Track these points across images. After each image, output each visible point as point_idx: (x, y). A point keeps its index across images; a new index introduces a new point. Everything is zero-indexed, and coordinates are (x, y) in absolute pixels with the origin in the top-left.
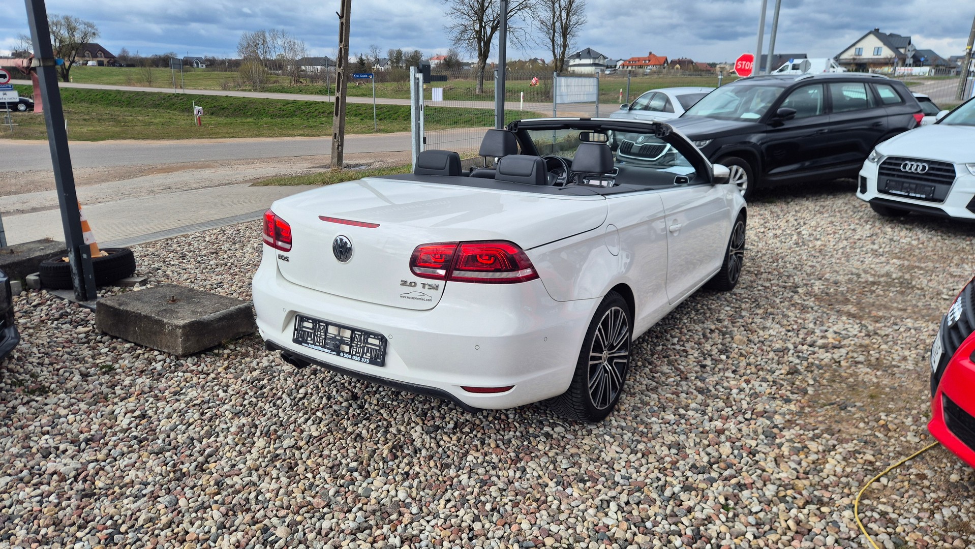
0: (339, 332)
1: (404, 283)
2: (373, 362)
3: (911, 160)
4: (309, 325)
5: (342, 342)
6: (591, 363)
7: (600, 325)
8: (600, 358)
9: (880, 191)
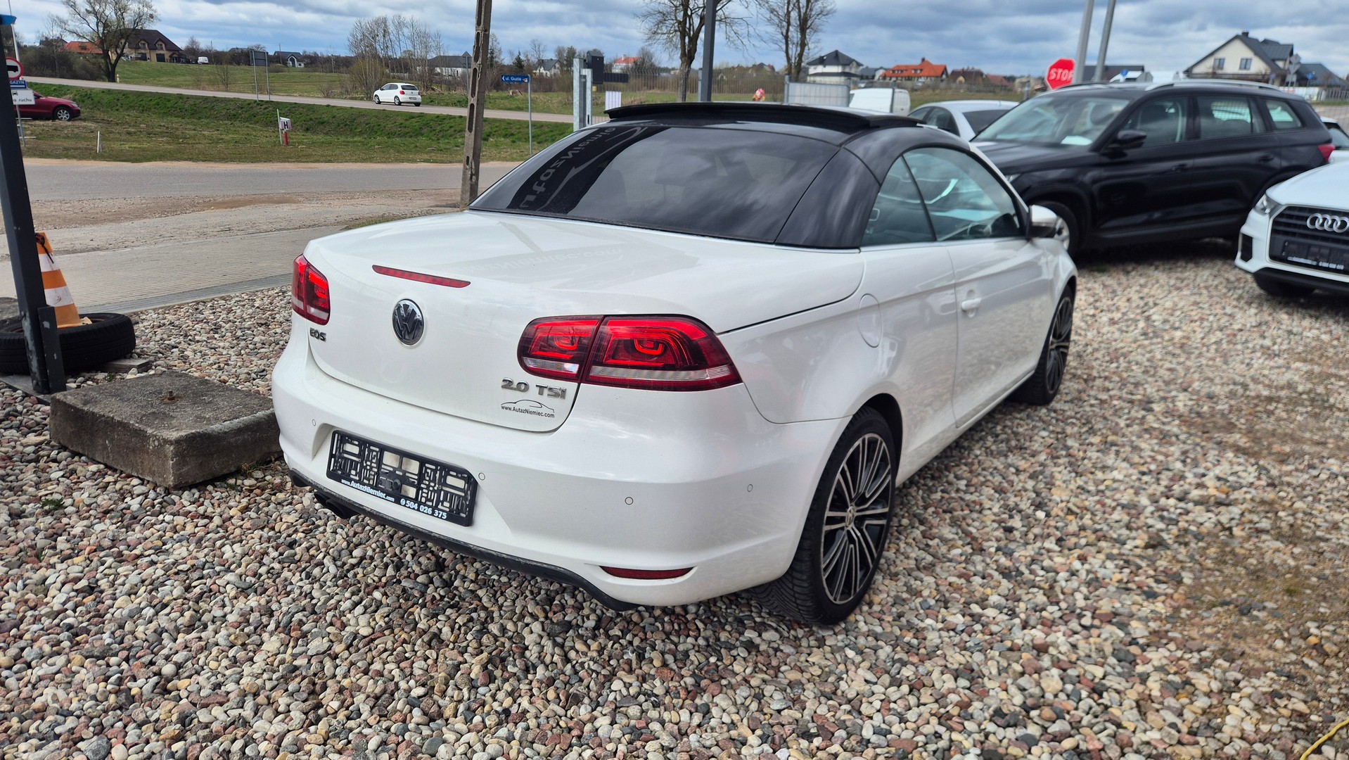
0: (401, 463)
1: (508, 384)
2: (453, 517)
3: (1324, 211)
4: (352, 448)
5: (405, 480)
6: (826, 528)
7: (844, 464)
8: (842, 519)
9: (1273, 257)
